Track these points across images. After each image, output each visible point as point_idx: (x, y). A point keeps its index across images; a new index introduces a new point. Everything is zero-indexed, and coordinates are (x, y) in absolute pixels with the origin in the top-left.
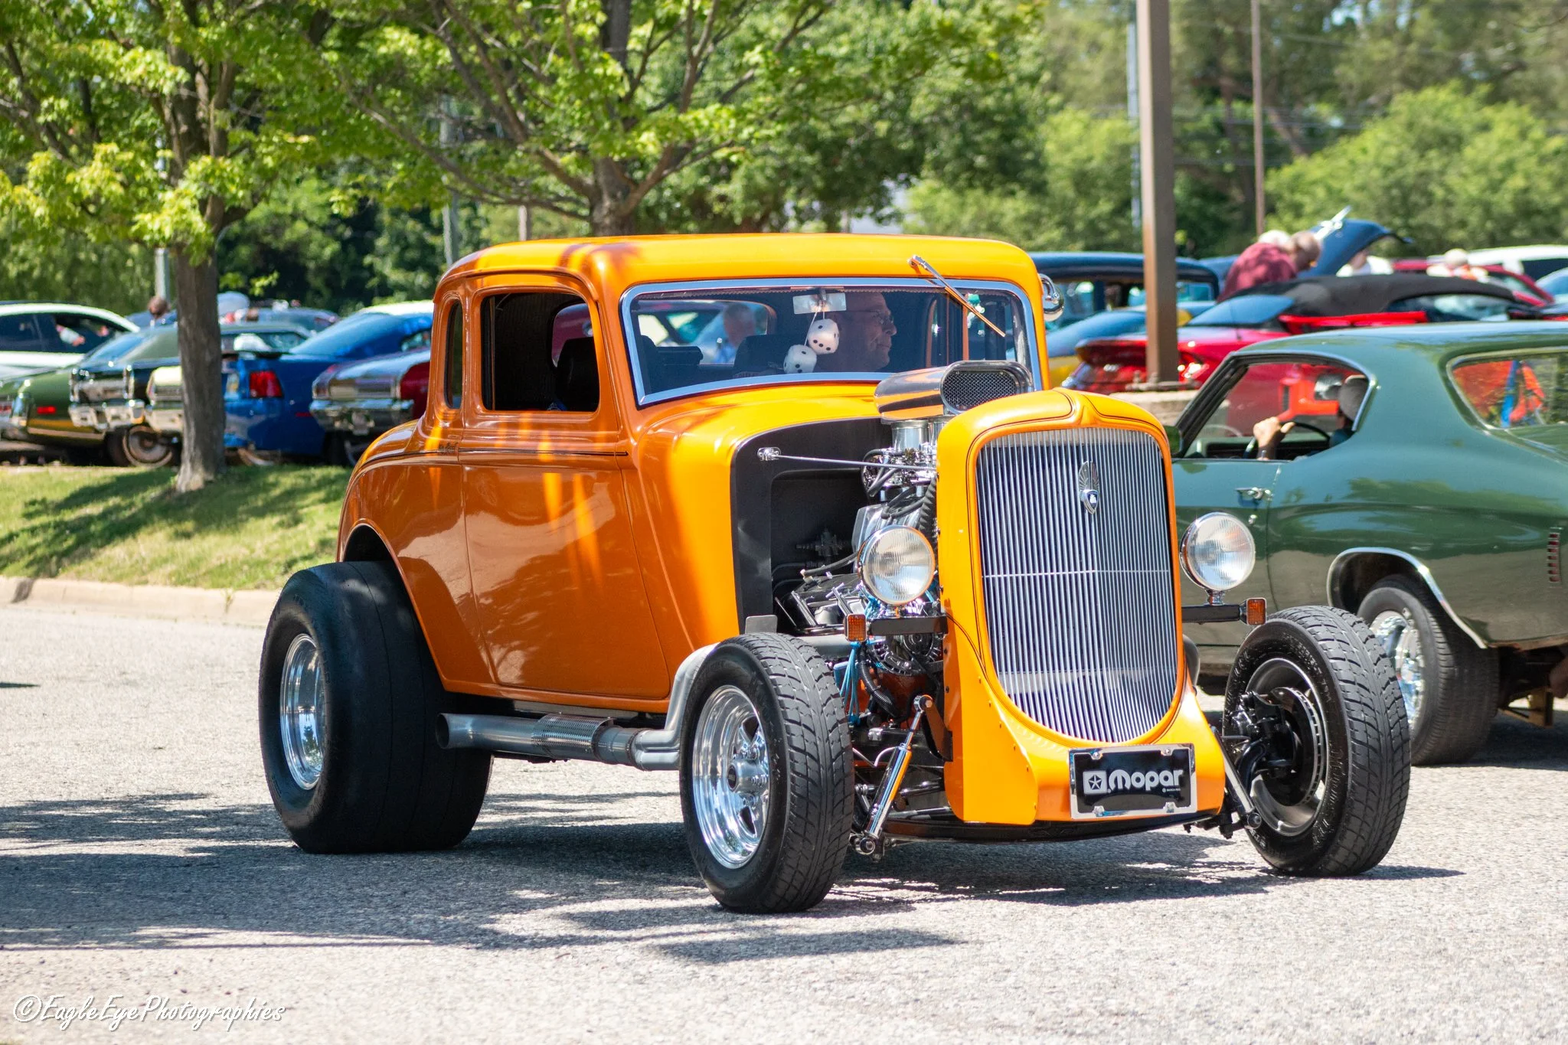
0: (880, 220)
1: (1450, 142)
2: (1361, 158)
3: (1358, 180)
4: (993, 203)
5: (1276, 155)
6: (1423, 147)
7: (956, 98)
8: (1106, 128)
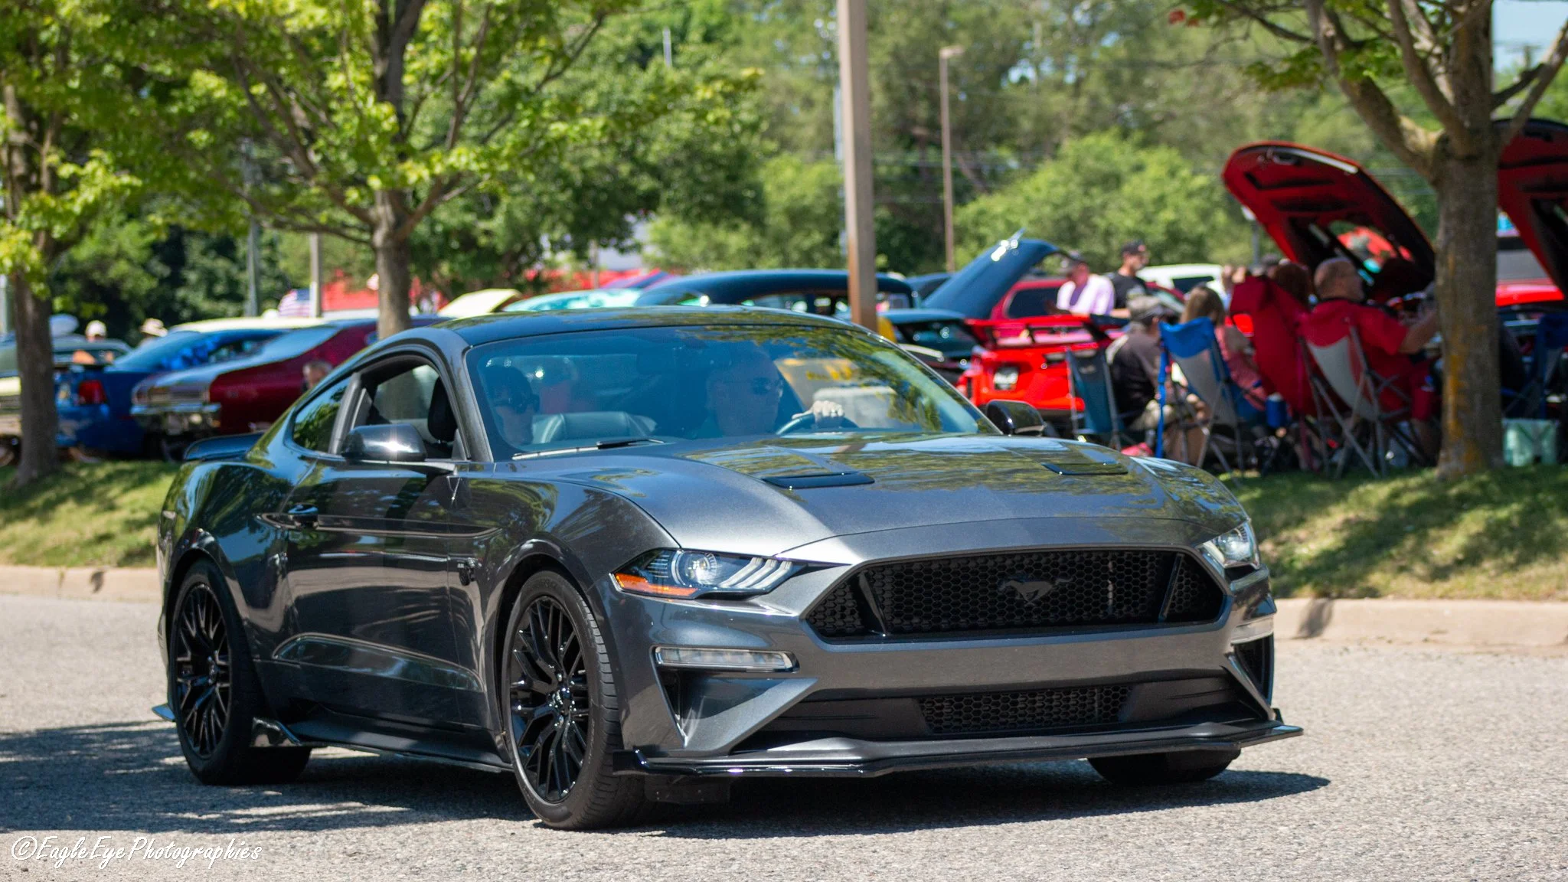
0: (623, 251)
1: (1111, 181)
2: (1034, 196)
3: (1033, 214)
4: (721, 235)
5: (962, 195)
6: (1088, 184)
7: (687, 146)
8: (816, 172)
